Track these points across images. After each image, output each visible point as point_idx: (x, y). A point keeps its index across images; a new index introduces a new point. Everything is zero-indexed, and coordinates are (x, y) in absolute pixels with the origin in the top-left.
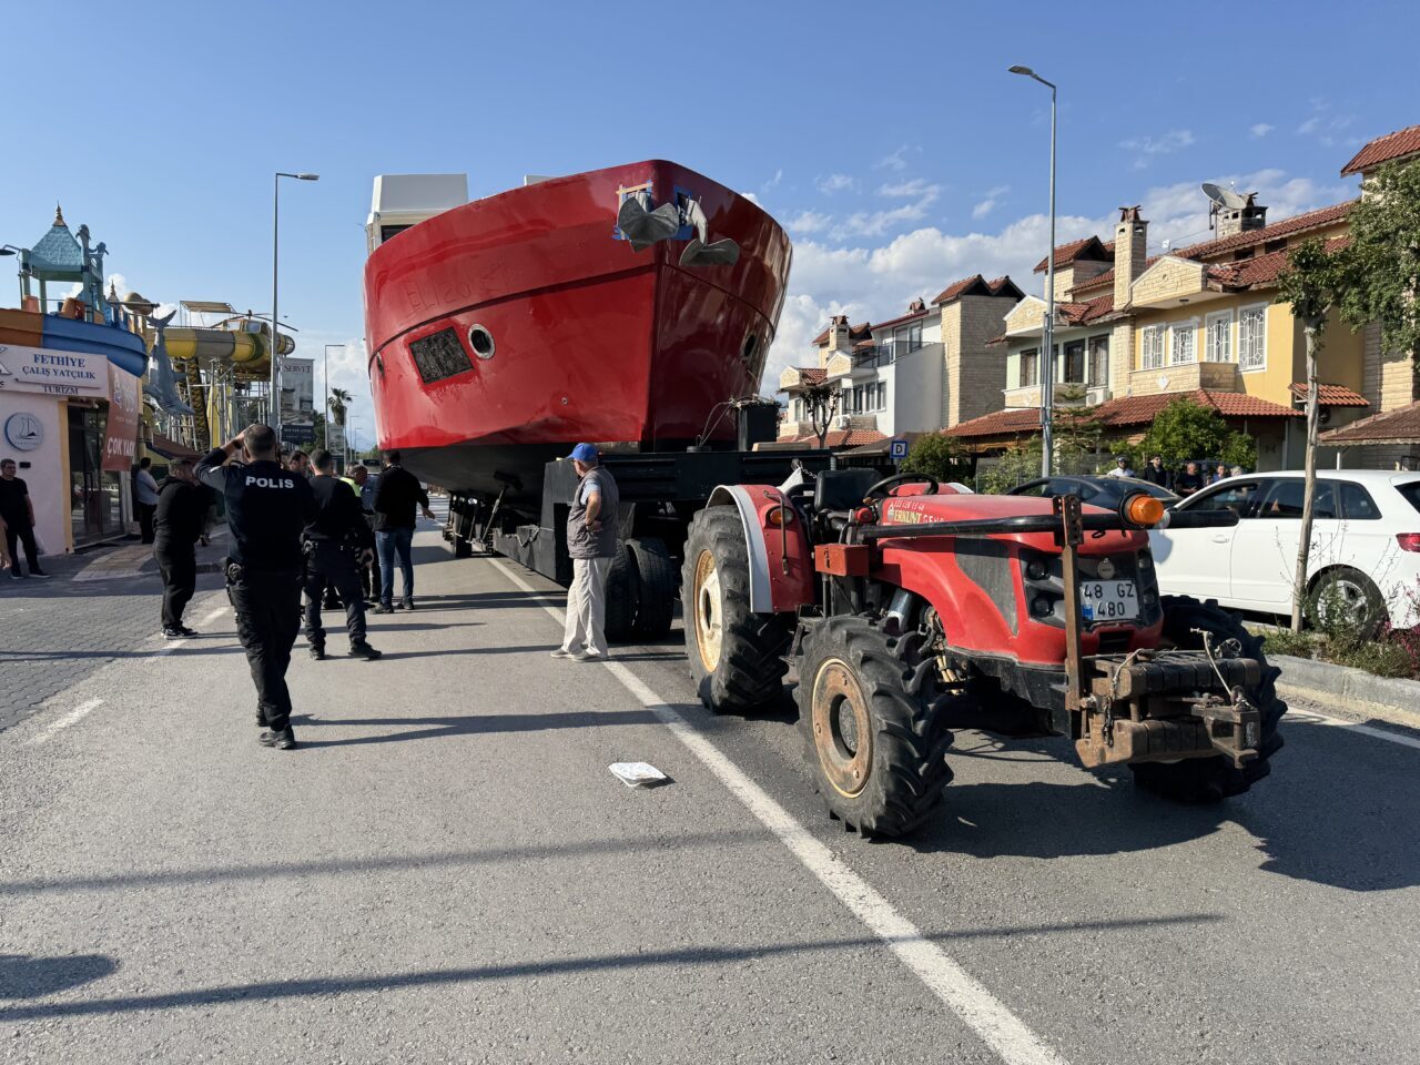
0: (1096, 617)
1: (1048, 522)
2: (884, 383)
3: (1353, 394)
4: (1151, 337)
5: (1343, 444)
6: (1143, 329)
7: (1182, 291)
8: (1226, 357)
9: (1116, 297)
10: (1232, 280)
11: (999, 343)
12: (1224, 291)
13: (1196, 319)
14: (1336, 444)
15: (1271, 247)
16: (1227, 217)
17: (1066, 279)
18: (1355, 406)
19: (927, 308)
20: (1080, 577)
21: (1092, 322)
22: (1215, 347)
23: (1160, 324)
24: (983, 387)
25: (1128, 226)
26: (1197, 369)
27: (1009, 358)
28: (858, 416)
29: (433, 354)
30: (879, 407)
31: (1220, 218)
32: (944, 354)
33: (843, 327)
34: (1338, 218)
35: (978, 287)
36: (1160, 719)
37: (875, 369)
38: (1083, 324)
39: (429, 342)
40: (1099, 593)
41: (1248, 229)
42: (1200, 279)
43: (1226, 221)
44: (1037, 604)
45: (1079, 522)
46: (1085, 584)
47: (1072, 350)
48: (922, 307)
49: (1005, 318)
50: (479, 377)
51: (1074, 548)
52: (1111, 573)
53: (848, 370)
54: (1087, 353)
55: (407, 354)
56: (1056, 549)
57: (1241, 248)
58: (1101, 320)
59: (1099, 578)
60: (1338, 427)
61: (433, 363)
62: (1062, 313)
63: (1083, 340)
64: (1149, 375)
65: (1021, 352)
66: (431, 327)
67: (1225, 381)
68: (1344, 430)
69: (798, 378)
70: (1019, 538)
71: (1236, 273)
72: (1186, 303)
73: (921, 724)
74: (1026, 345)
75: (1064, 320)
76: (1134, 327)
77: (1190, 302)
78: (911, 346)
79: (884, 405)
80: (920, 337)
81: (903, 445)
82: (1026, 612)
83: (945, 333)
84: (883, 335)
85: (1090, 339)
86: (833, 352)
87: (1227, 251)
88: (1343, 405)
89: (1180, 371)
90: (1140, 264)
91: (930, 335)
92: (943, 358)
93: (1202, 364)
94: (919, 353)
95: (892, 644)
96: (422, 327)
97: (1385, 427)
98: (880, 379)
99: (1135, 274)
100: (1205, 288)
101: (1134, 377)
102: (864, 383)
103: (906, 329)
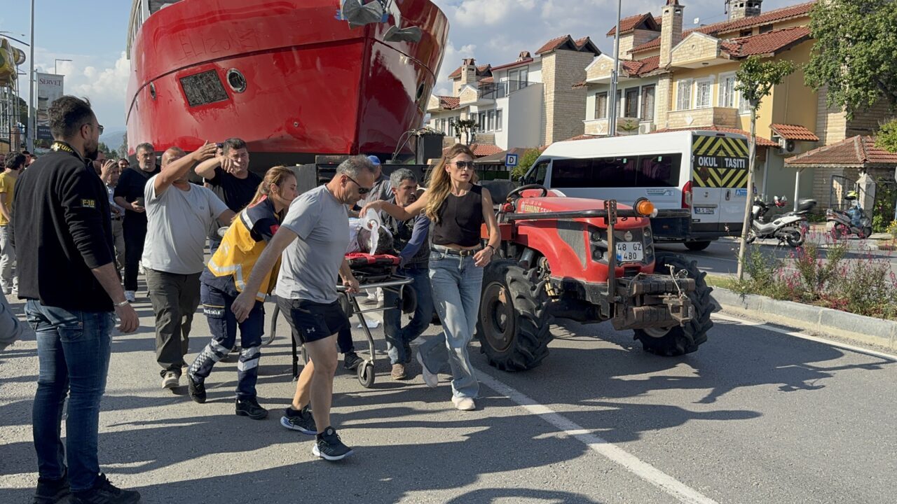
0: (623, 260)
1: (601, 213)
2: (501, 110)
3: (809, 133)
4: (683, 88)
5: (800, 166)
6: (678, 82)
7: (704, 57)
8: (731, 105)
9: (661, 58)
10: (736, 51)
11: (582, 87)
12: (731, 59)
13: (712, 77)
14: (796, 166)
15: (763, 29)
16: (736, 6)
17: (628, 43)
18: (810, 140)
19: (532, 57)
20: (616, 240)
21: (645, 75)
22: (724, 97)
23: (689, 79)
24: (570, 117)
25: (671, 9)
26: (711, 112)
27: (588, 98)
28: (482, 134)
29: (198, 86)
30: (497, 128)
31: (732, 6)
32: (543, 92)
33: (472, 67)
34: (805, 13)
35: (568, 44)
36: (649, 305)
37: (495, 100)
38: (638, 76)
39: (196, 78)
40: (624, 248)
41: (750, 15)
42: (716, 50)
43: (736, 9)
44: (596, 254)
45: (615, 213)
46: (618, 243)
47: (631, 94)
48: (528, 55)
49: (586, 69)
50: (233, 105)
51: (613, 225)
52: (631, 238)
53: (475, 100)
54: (640, 97)
55: (177, 85)
56: (605, 226)
57: (744, 28)
58: (650, 74)
59: (625, 241)
60: (798, 154)
61: (197, 92)
62: (625, 68)
63: (638, 87)
64: (680, 115)
65: (596, 94)
66: (199, 68)
67: (730, 120)
68: (801, 157)
69: (438, 103)
70: (588, 221)
71: (739, 46)
72: (707, 65)
73: (539, 312)
74: (599, 89)
75: (626, 73)
76: (672, 80)
77: (709, 65)
78: (520, 84)
79: (501, 127)
80: (527, 78)
81: (515, 157)
82: (591, 257)
83: (544, 75)
84: (500, 75)
85: (643, 87)
86: (464, 86)
87: (735, 30)
88: (802, 140)
89: (700, 113)
90: (678, 36)
91: (534, 77)
92: (543, 95)
93: (714, 108)
94: (526, 90)
95: (525, 273)
96: (192, 68)
97: (825, 156)
98: (498, 107)
99: (674, 43)
100: (719, 56)
101: (670, 116)
102: (486, 109)
103: (517, 71)
